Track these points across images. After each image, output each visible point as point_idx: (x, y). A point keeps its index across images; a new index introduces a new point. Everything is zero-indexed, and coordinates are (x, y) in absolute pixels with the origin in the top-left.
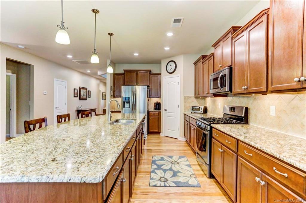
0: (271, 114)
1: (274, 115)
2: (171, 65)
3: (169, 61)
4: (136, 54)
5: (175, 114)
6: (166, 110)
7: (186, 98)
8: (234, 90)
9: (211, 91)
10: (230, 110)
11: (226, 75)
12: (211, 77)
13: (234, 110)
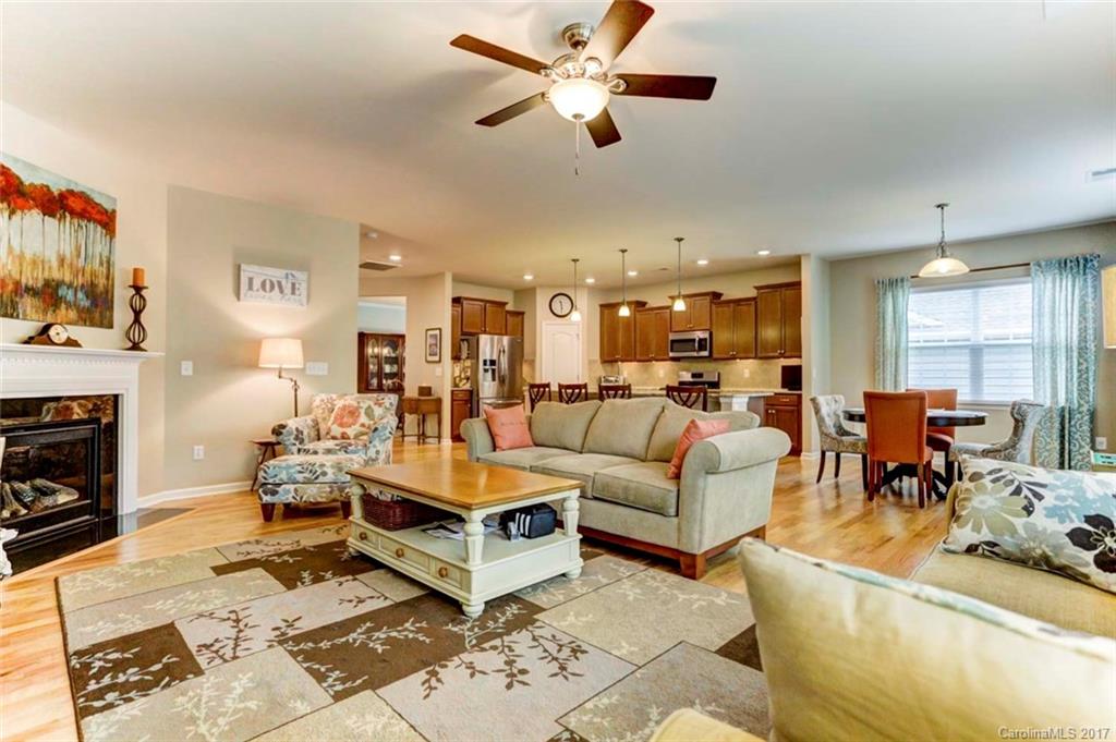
0: (746, 376)
2: (560, 302)
3: (553, 295)
4: (528, 278)
8: (715, 356)
9: (671, 354)
10: (694, 376)
11: (706, 339)
12: (672, 337)
13: (701, 375)
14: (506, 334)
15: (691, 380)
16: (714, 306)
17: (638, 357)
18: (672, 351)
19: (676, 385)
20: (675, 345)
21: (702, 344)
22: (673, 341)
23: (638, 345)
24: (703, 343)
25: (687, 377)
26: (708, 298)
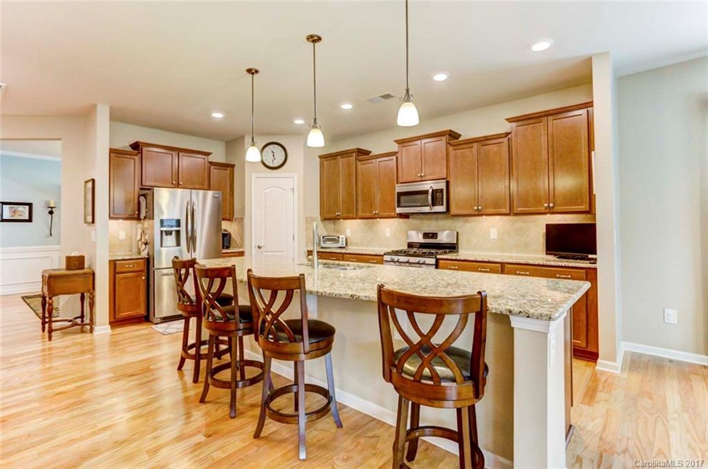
0: (492, 237)
1: (496, 237)
2: (272, 152)
3: (266, 143)
4: (218, 115)
5: (285, 253)
6: (259, 248)
7: (309, 220)
8: (453, 210)
9: (399, 210)
10: (426, 235)
11: (442, 190)
12: (399, 188)
13: (434, 235)
14: (209, 189)
15: (422, 241)
16: (451, 148)
17: (360, 214)
18: (399, 206)
19: (405, 247)
20: (403, 198)
21: (436, 197)
22: (400, 194)
23: (360, 198)
24: (439, 195)
25: (418, 238)
26: (444, 138)
